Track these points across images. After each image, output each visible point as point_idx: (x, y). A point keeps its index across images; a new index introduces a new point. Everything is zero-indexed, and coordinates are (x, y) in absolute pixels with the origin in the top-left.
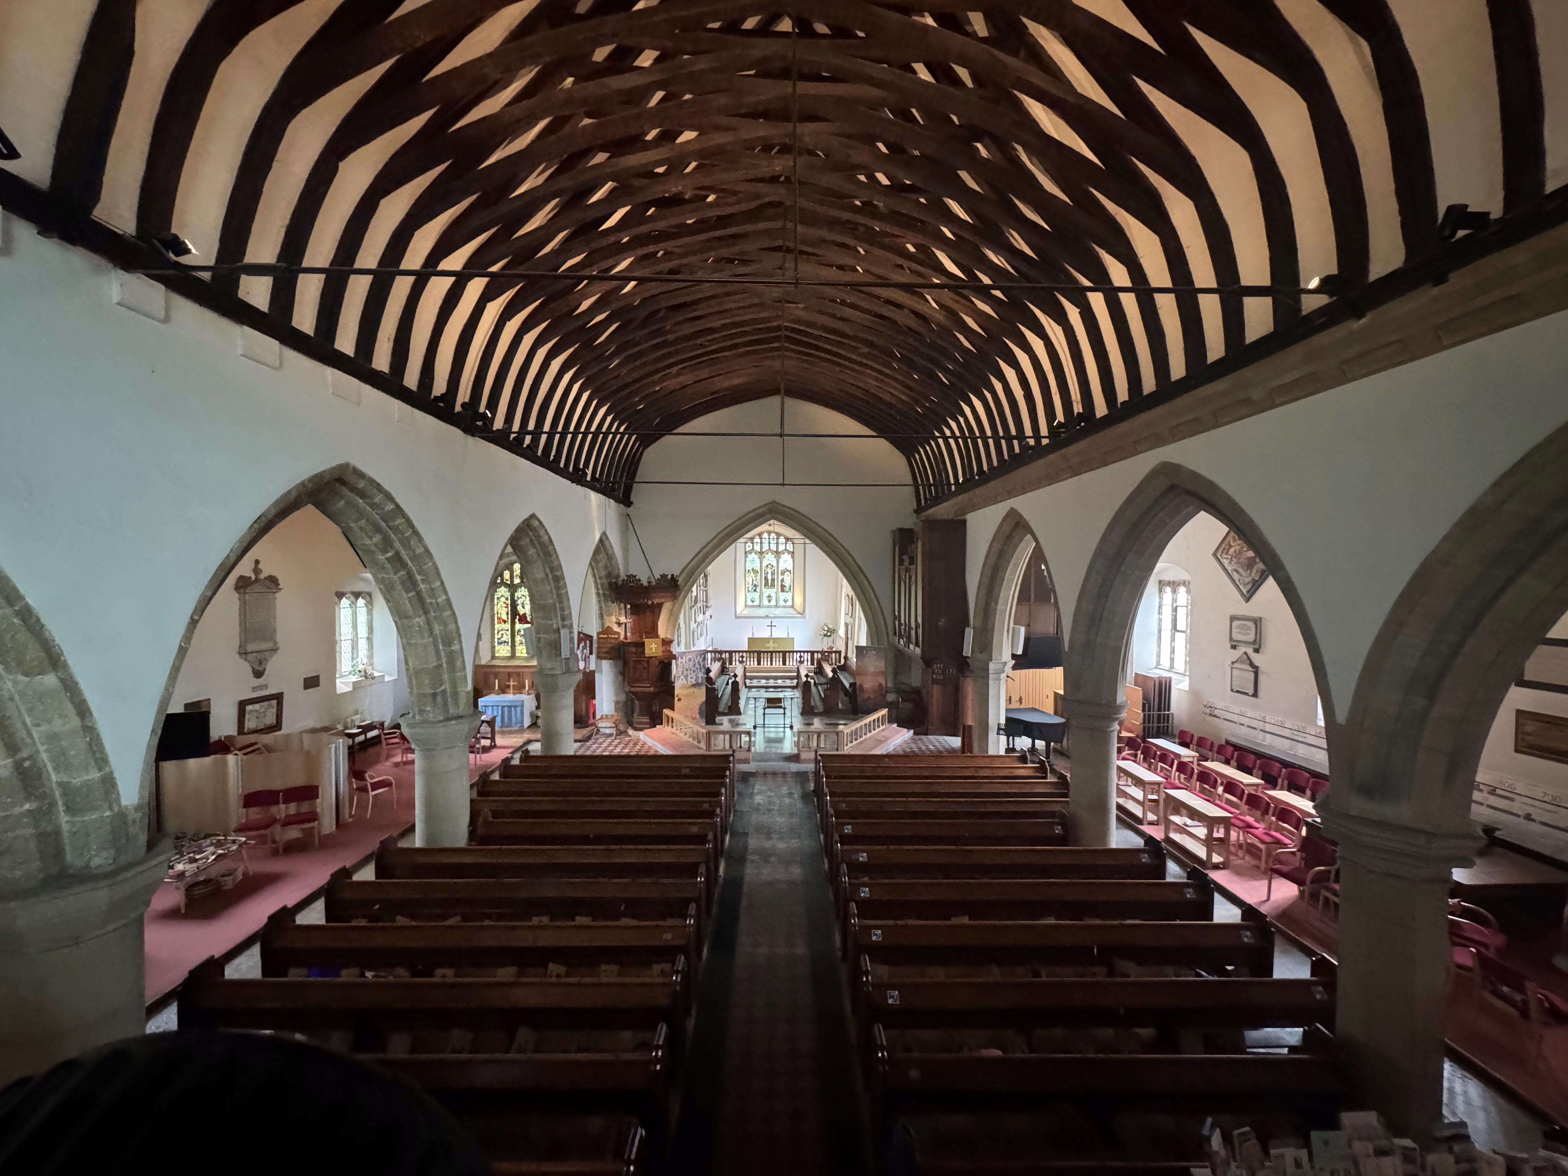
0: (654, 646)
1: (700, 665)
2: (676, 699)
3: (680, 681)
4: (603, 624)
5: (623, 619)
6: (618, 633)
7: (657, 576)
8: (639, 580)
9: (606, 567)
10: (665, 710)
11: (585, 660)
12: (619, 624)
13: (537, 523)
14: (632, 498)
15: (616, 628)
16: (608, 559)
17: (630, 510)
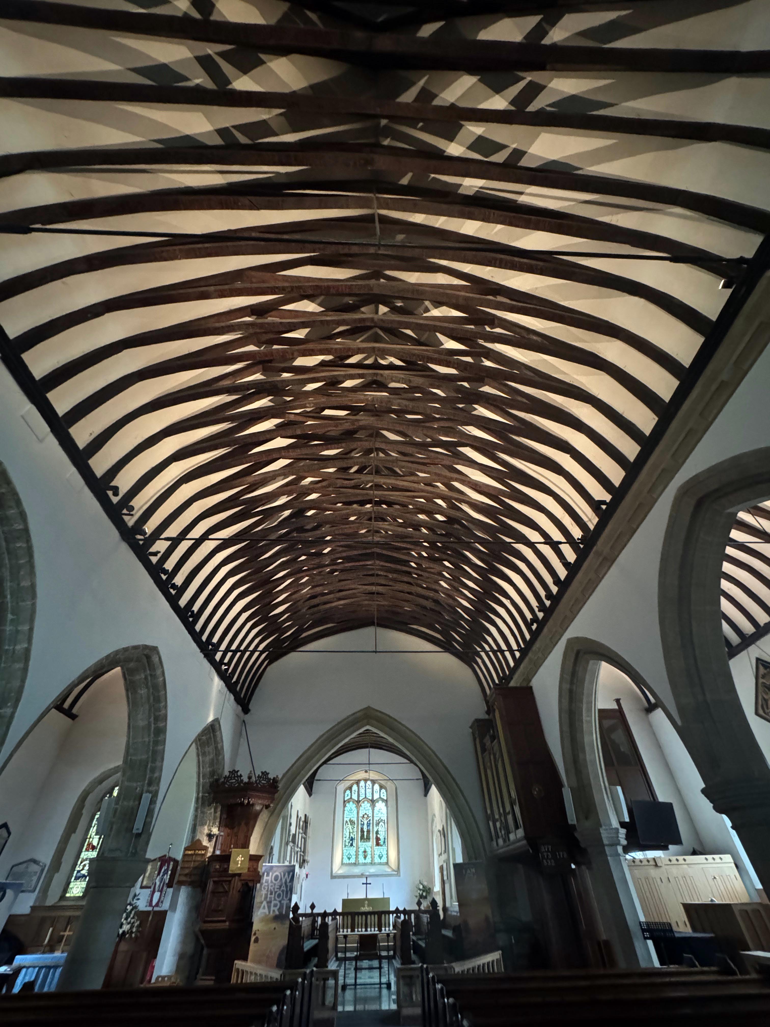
0: (240, 858)
1: (287, 886)
2: (253, 938)
3: (261, 910)
4: (193, 837)
5: (215, 831)
6: (206, 848)
7: (258, 773)
8: (241, 776)
9: (212, 764)
10: (236, 962)
11: (161, 891)
12: (210, 836)
13: (157, 659)
14: (250, 707)
15: (205, 843)
16: (216, 755)
17: (247, 717)
